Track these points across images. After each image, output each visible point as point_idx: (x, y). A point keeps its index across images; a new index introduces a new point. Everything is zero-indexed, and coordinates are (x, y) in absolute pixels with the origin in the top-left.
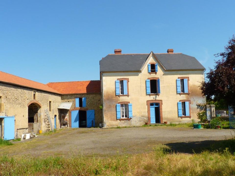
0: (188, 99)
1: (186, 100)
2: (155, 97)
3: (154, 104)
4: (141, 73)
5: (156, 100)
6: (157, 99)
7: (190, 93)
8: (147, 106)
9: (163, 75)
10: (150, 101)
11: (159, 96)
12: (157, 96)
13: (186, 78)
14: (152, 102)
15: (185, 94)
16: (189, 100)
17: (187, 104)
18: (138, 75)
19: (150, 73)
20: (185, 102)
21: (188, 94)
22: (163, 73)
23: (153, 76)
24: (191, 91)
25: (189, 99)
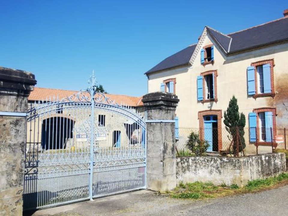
0: (272, 105)
1: (267, 108)
2: (210, 106)
3: (212, 118)
4: (191, 67)
5: (211, 110)
6: (213, 108)
7: (276, 92)
8: (199, 120)
9: (225, 63)
10: (203, 111)
11: (217, 102)
12: (214, 103)
13: (266, 62)
14: (205, 114)
15: (266, 96)
16: (272, 108)
17: (269, 116)
18: (186, 71)
19: (204, 64)
20: (266, 113)
21: (272, 95)
22: (224, 60)
23: (209, 67)
24: (279, 87)
25: (274, 107)
